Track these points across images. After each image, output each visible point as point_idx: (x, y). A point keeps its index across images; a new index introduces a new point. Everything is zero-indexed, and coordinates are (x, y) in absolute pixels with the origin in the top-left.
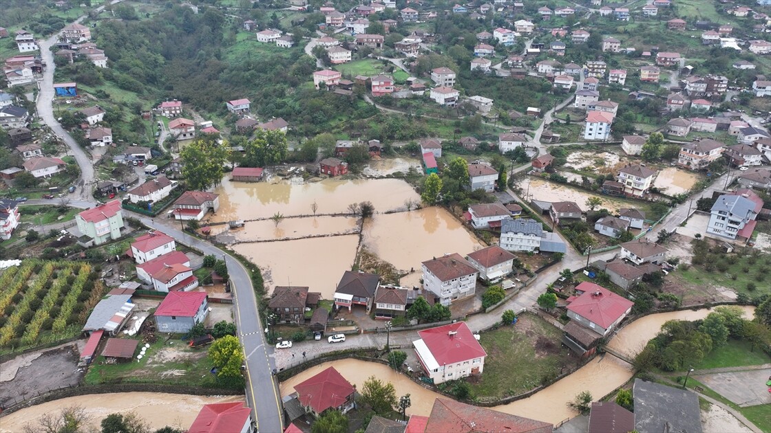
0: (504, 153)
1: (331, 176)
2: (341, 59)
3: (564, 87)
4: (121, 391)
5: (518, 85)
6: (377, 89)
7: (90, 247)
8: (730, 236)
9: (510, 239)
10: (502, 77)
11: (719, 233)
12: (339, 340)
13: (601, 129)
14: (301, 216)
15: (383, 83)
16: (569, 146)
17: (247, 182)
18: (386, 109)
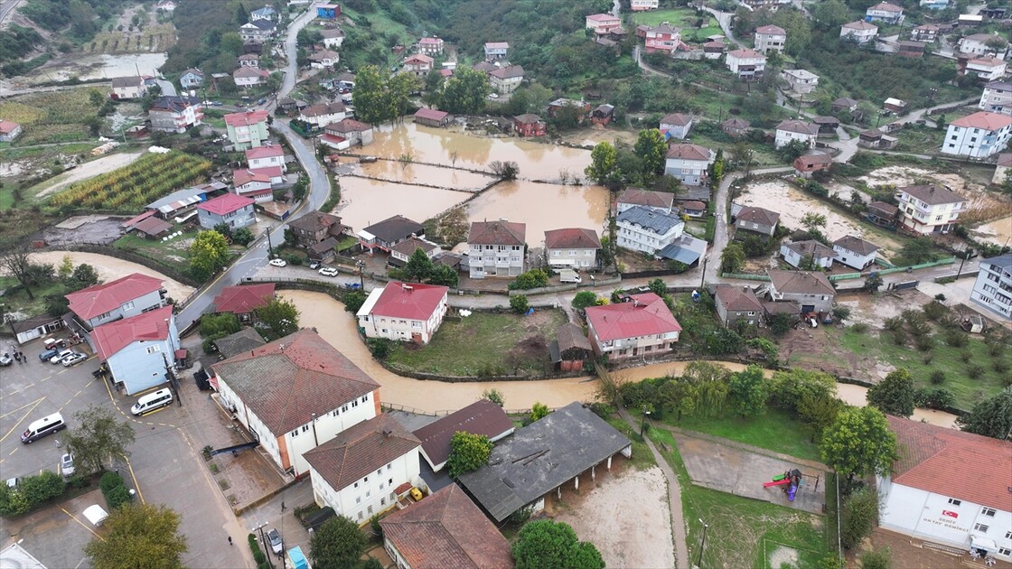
0: (778, 148)
1: (521, 135)
2: (643, 6)
3: (982, 75)
4: (130, 260)
5: (905, 67)
6: (652, 43)
7: (229, 152)
8: (1003, 312)
9: (627, 232)
10: (884, 53)
11: (987, 304)
12: (328, 274)
13: (974, 139)
14: (439, 166)
15: (660, 36)
16: (897, 157)
17: (427, 126)
18: (651, 70)
